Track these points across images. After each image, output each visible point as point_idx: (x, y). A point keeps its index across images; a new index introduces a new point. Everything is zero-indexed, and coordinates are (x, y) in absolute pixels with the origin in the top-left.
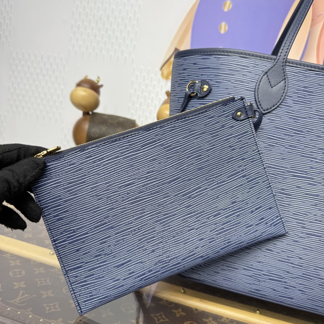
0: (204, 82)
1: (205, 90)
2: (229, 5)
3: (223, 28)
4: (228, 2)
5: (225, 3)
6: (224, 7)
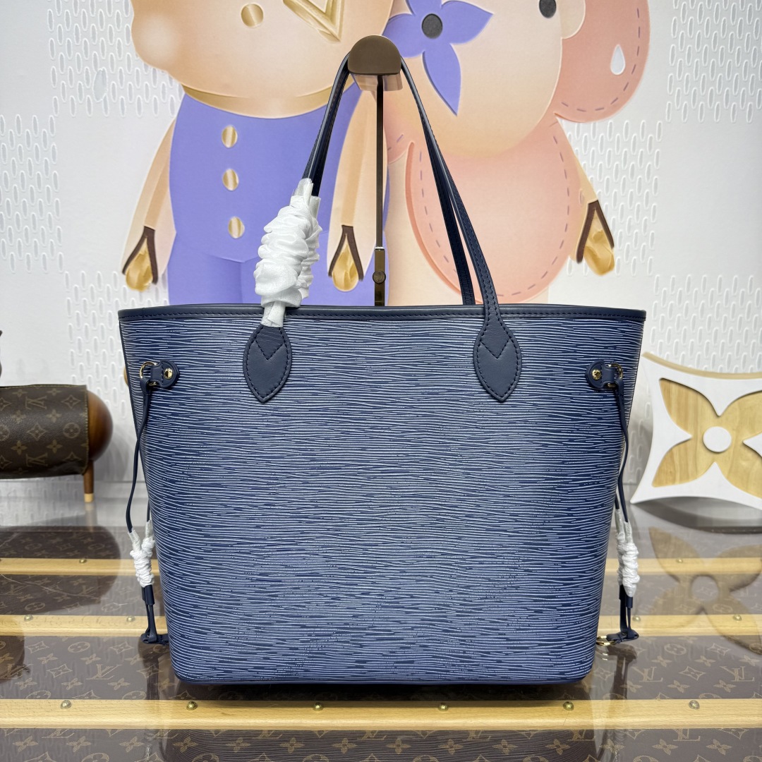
0: (165, 364)
1: (170, 375)
2: (234, 134)
3: (231, 180)
4: (230, 129)
5: (225, 131)
6: (225, 139)
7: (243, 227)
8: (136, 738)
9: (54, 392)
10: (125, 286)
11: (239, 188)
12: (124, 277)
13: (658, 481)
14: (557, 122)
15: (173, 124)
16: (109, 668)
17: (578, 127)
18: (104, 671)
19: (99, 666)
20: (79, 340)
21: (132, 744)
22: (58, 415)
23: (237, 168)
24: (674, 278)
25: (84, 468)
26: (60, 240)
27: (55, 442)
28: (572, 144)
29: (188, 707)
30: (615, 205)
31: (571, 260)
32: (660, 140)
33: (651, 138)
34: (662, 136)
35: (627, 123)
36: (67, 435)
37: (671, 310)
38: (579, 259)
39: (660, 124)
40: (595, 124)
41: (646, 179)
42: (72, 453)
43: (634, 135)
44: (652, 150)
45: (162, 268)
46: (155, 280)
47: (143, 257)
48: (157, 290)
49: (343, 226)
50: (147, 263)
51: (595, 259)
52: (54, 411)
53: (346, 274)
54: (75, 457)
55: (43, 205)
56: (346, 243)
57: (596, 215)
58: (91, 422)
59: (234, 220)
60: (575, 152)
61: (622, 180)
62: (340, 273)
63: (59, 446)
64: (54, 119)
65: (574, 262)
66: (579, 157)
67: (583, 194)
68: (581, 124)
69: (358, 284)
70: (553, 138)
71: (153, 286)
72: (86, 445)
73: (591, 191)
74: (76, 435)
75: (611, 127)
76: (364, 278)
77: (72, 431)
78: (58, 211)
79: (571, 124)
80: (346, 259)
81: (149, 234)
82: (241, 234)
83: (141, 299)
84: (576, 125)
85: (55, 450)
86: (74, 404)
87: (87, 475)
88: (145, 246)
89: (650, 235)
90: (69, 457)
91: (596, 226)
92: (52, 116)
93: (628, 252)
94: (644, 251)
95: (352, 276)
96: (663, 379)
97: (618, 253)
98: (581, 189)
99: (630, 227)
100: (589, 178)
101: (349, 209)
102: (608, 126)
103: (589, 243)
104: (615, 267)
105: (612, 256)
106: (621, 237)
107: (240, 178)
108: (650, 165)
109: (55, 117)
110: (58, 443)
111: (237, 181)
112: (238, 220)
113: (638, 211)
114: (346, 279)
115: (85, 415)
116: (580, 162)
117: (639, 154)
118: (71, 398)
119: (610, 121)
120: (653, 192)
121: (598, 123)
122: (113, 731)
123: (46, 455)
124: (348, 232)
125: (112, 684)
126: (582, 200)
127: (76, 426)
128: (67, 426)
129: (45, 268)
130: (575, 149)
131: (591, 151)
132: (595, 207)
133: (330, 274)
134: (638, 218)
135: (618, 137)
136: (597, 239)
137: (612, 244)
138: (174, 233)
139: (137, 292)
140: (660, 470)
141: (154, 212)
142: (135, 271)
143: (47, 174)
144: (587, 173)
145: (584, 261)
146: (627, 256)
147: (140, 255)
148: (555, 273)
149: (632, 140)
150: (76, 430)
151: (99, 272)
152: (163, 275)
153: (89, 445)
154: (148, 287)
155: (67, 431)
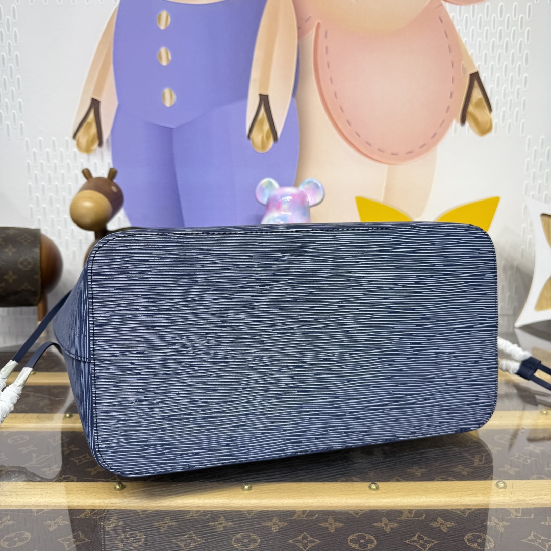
2: (167, 18)
3: (165, 57)
4: (164, 14)
5: (160, 16)
6: (159, 23)
7: (174, 97)
8: (61, 518)
9: (11, 232)
10: (76, 150)
11: (171, 64)
12: (74, 142)
13: (539, 306)
14: (442, 5)
15: (115, 10)
16: (43, 456)
17: (460, 9)
18: (38, 459)
19: (34, 455)
20: (37, 197)
21: (57, 523)
22: (14, 250)
23: (169, 47)
24: (543, 139)
25: (37, 299)
26: (21, 111)
27: (11, 273)
28: (455, 23)
29: (115, 488)
30: (492, 75)
31: (456, 123)
32: (530, 19)
33: (522, 18)
34: (531, 16)
35: (502, 5)
36: (21, 267)
37: (541, 166)
38: (463, 121)
39: (530, 5)
40: (474, 6)
41: (518, 53)
42: (26, 284)
43: (507, 16)
44: (523, 28)
45: (106, 134)
46: (100, 144)
47: (90, 124)
48: (102, 154)
49: (261, 95)
50: (94, 130)
51: (476, 122)
52: (10, 246)
53: (263, 137)
54: (29, 287)
55: (7, 81)
56: (262, 110)
57: (476, 84)
58: (43, 256)
59: (167, 92)
60: (457, 30)
61: (498, 54)
62: (257, 136)
63: (15, 277)
64: (15, 7)
65: (459, 125)
66: (461, 35)
67: (465, 66)
68: (462, 7)
69: (273, 146)
70: (438, 18)
71: (98, 150)
72: (38, 277)
73: (471, 63)
74: (30, 267)
75: (488, 9)
76: (279, 141)
77: (26, 263)
78: (19, 87)
79: (453, 6)
80: (262, 123)
81: (95, 104)
82: (173, 103)
83: (89, 160)
84: (458, 7)
85: (11, 281)
86: (29, 241)
87: (41, 305)
88: (92, 116)
89: (522, 101)
90: (23, 287)
91: (477, 94)
92: (14, 5)
93: (504, 116)
94: (517, 115)
95: (268, 138)
96: (544, 215)
97: (496, 117)
98: (463, 62)
99: (505, 95)
100: (470, 53)
101: (265, 80)
102: (486, 8)
103: (471, 108)
104: (494, 130)
105: (491, 120)
106: (497, 104)
107: (172, 55)
108: (521, 41)
109: (17, 6)
110: (14, 274)
111: (170, 57)
112: (170, 91)
113: (512, 81)
114: (263, 142)
115: (38, 250)
116: (462, 38)
117: (512, 31)
118: (26, 237)
119: (487, 3)
120: (524, 65)
121: (476, 6)
122: (39, 511)
123: (3, 284)
124: (264, 100)
125: (44, 470)
126: (464, 71)
127: (30, 260)
128: (21, 259)
129: (9, 135)
130: (457, 27)
131: (471, 30)
132: (475, 78)
133: (249, 137)
134: (511, 86)
135: (494, 17)
136: (478, 104)
137: (490, 109)
138: (116, 103)
139: (85, 155)
140: (542, 296)
141: (99, 87)
142: (83, 138)
143: (10, 54)
144: (468, 48)
145: (467, 124)
146: (503, 120)
147: (88, 123)
148: (442, 135)
149: (506, 20)
150: (29, 263)
151: (54, 138)
152: (107, 140)
153: (42, 276)
154: (95, 151)
155: (22, 263)
